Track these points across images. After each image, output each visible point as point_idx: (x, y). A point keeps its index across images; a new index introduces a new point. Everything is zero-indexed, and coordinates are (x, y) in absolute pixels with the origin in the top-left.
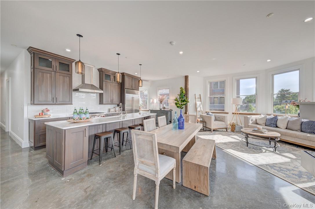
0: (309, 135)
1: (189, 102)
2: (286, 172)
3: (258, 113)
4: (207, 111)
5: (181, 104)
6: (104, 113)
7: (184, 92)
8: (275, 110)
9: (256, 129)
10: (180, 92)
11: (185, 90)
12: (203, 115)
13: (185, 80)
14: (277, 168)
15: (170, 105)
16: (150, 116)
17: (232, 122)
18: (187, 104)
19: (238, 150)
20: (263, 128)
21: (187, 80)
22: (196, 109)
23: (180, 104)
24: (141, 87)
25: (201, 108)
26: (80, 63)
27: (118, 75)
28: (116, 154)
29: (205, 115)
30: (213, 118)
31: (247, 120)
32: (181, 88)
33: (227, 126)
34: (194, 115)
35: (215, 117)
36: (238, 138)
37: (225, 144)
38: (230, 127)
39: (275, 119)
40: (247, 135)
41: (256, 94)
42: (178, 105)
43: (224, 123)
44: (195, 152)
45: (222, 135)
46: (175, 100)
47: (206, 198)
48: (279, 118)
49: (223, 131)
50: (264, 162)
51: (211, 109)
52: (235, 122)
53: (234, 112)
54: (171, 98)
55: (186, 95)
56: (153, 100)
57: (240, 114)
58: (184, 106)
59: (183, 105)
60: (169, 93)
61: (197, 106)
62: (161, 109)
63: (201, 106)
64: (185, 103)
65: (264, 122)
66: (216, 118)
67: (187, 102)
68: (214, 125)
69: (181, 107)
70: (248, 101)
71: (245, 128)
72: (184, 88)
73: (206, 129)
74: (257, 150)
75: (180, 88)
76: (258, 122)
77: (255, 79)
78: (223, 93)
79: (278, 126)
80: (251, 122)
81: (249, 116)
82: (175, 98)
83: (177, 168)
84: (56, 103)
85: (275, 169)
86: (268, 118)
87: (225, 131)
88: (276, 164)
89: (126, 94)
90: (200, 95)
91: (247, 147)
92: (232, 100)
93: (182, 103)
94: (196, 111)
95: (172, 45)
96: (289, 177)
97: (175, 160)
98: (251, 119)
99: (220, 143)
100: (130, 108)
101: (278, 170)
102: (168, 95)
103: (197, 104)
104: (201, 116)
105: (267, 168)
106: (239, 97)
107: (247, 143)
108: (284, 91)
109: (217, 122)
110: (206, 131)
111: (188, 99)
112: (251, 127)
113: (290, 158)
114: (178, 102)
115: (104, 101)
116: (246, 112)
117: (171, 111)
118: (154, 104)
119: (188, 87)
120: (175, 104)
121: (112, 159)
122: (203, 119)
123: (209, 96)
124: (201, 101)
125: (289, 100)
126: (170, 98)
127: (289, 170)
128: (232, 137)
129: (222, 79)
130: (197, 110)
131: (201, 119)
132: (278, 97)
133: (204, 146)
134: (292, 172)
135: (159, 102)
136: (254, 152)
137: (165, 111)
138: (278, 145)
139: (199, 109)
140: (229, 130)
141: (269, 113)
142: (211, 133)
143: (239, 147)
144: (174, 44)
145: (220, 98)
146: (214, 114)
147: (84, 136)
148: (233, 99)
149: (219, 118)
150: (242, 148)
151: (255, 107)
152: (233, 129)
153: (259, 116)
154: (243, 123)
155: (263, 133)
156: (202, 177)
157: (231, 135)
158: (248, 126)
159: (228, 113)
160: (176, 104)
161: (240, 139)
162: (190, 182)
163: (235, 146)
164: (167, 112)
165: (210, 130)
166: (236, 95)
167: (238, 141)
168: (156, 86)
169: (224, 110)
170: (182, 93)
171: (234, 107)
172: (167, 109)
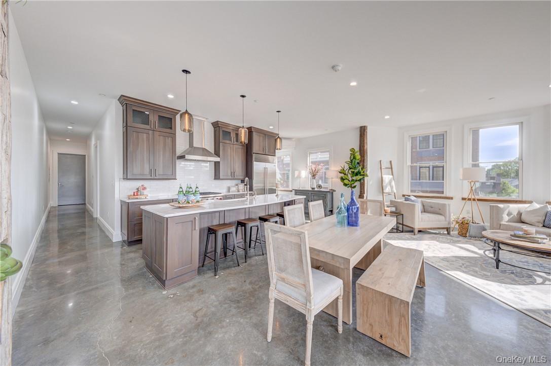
1: (367, 176)
3: (524, 199)
4: (405, 194)
5: (353, 180)
6: (221, 193)
7: (358, 157)
9: (520, 233)
10: (350, 158)
11: (360, 154)
12: (396, 200)
13: (361, 135)
15: (330, 181)
16: (295, 200)
17: (461, 217)
18: (364, 180)
19: (475, 274)
20: (537, 232)
21: (364, 134)
22: (383, 190)
23: (350, 179)
24: (280, 149)
25: (392, 187)
26: (187, 115)
27: (243, 131)
28: (240, 262)
29: (402, 200)
30: (418, 207)
31: (496, 212)
32: (353, 150)
33: (449, 223)
34: (378, 201)
35: (423, 206)
36: (476, 250)
37: (445, 259)
38: (457, 226)
40: (497, 245)
41: (521, 159)
42: (346, 182)
43: (441, 218)
44: (380, 270)
45: (439, 241)
46: (340, 173)
47: (403, 361)
49: (439, 234)
51: (414, 189)
52: (468, 217)
53: (466, 196)
54: (333, 169)
55: (363, 162)
56: (300, 173)
57: (479, 200)
58: (357, 184)
59: (356, 181)
60: (328, 159)
61: (384, 184)
62: (314, 188)
63: (393, 183)
64: (359, 177)
65: (541, 219)
66: (425, 207)
67: (364, 175)
68: (420, 220)
69: (351, 184)
70: (498, 175)
71: (491, 229)
72: (357, 149)
73: (402, 229)
75: (351, 150)
76: (524, 217)
80: (506, 218)
81: (501, 206)
82: (339, 169)
83: (346, 297)
84: (155, 178)
87: (444, 234)
89: (254, 162)
90: (391, 162)
91: (497, 268)
92: (461, 172)
93: (354, 178)
94: (383, 193)
95: (336, 71)
97: (341, 281)
98: (506, 213)
100: (261, 186)
102: (326, 163)
103: (384, 179)
104: (393, 204)
107: (498, 261)
109: (427, 215)
110: (402, 232)
111: (367, 170)
112: (507, 228)
114: (346, 176)
115: (222, 174)
116: (494, 197)
117: (332, 193)
118: (301, 179)
119: (365, 148)
120: (340, 180)
121: (233, 269)
122: (396, 209)
123: (409, 163)
124: (392, 175)
126: (330, 168)
129: (439, 130)
130: (385, 191)
131: (393, 209)
135: (310, 176)
136: (514, 280)
137: (321, 193)
139: (387, 190)
140: (454, 233)
142: (414, 237)
143: (477, 269)
144: (340, 68)
145: (434, 167)
146: (420, 200)
147: (193, 228)
149: (431, 207)
150: (485, 270)
151: (517, 186)
152: (464, 230)
153: (526, 205)
154: (487, 219)
156: (396, 320)
157: (458, 242)
158: (500, 227)
159: (452, 198)
160: (342, 179)
161: (481, 252)
162: (371, 325)
163: (468, 265)
164: (325, 193)
165: (412, 231)
166: (471, 162)
167: (476, 256)
168: (305, 147)
169: (443, 192)
170: (354, 158)
171: (466, 186)
172: (325, 188)
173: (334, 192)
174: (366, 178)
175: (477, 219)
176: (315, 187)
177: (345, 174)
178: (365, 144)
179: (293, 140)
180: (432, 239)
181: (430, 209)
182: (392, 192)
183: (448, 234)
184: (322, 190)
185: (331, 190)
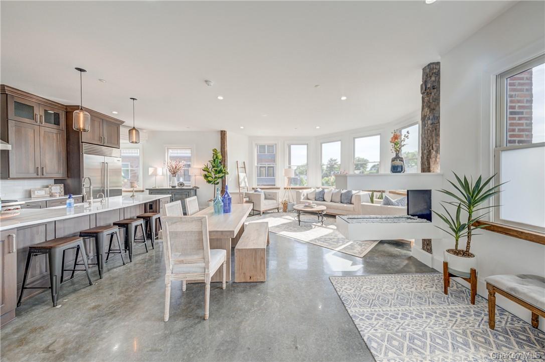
0: (345, 205)
1: (228, 174)
2: (329, 242)
3: (309, 187)
4: (254, 187)
5: (216, 178)
7: (220, 157)
8: (324, 182)
9: (307, 204)
10: (213, 157)
11: (222, 155)
12: (248, 192)
13: (221, 138)
14: (323, 240)
15: (193, 178)
16: (159, 200)
17: (284, 200)
18: (225, 177)
19: (291, 231)
20: (313, 203)
21: (224, 138)
22: (239, 185)
23: (214, 177)
25: (245, 182)
27: (81, 115)
29: (253, 192)
30: (263, 197)
31: (299, 195)
32: (215, 150)
33: (278, 205)
34: (237, 193)
35: (265, 195)
36: (290, 218)
37: (278, 226)
38: (282, 206)
39: (322, 193)
40: (299, 212)
41: (307, 164)
42: (210, 179)
43: (275, 201)
44: (247, 238)
45: (274, 217)
46: (204, 170)
48: (326, 190)
49: (274, 212)
50: (313, 237)
51: (259, 184)
52: (287, 199)
53: (286, 187)
54: (195, 166)
55: (223, 161)
56: (156, 169)
57: (292, 188)
58: (220, 180)
59: (219, 178)
60: (190, 155)
61: (240, 180)
62: (175, 187)
63: (246, 180)
64: (221, 175)
65: (314, 196)
66: (266, 196)
67: (225, 173)
68: (264, 205)
69: (214, 181)
70: (299, 173)
71: (297, 204)
72: (219, 150)
73: (255, 213)
74: (308, 227)
75: (213, 151)
76: (309, 197)
77: (306, 146)
78: (274, 161)
79: (325, 199)
80: (302, 198)
81: (300, 191)
82: (203, 167)
83: (228, 262)
85: (321, 241)
86: (317, 191)
87: (276, 212)
88: (322, 236)
89: (84, 155)
90: (244, 162)
91: (300, 225)
92: (284, 172)
93: (217, 175)
94: (239, 187)
95: (208, 85)
96: (331, 244)
97: (225, 251)
98: (302, 195)
99: (272, 227)
101: (323, 242)
102: (188, 159)
103: (240, 176)
104: (247, 195)
105: (316, 242)
106: (290, 167)
107: (300, 221)
108: (332, 160)
109: (267, 201)
110: (253, 215)
111: (227, 169)
112: (303, 203)
113: (332, 229)
114: (209, 174)
115: (13, 172)
116: (298, 186)
117: (196, 190)
118: (158, 177)
119: (226, 149)
120: (203, 178)
122: (249, 199)
123: (256, 164)
124: (246, 173)
125: (337, 171)
126: (192, 166)
127: (331, 239)
128: (284, 218)
129: (271, 142)
130: (240, 186)
131: (247, 199)
132: (327, 167)
133: (257, 230)
134: (333, 240)
135: (169, 173)
136: (305, 229)
137: (184, 191)
138: (325, 218)
139: (242, 185)
140: (281, 210)
141: (318, 186)
142: (260, 217)
143: (291, 228)
144: (212, 84)
145: (268, 167)
146: (263, 191)
148: (285, 170)
149: (269, 195)
150: (294, 227)
151: (306, 180)
152: (286, 208)
153: (309, 190)
154: (295, 200)
155: (312, 208)
156: (259, 262)
157: (283, 215)
158: (301, 203)
159: (279, 188)
160: (206, 176)
161: (293, 219)
162: (244, 273)
163: (288, 227)
164: (188, 191)
165: (259, 214)
166: (288, 165)
167: (291, 221)
168: (162, 142)
169: (275, 185)
170: (216, 158)
171: (286, 180)
172: (187, 186)
173: (197, 190)
174: (227, 176)
175: (291, 201)
176: (177, 185)
177: (209, 172)
178: (226, 147)
179: (144, 131)
180: (270, 217)
181: (269, 197)
182: (245, 186)
183: (278, 211)
184: (184, 188)
185: (195, 187)
